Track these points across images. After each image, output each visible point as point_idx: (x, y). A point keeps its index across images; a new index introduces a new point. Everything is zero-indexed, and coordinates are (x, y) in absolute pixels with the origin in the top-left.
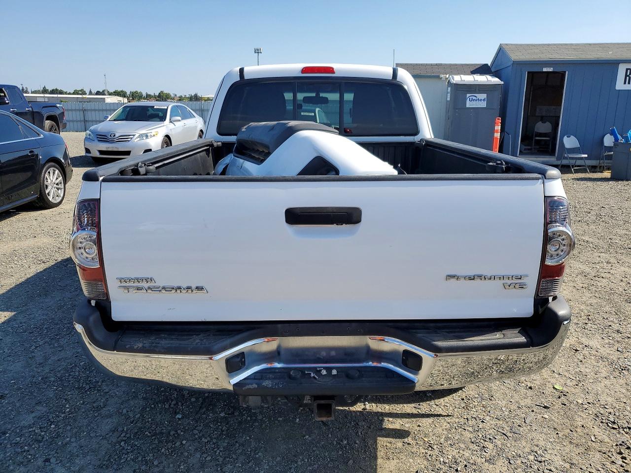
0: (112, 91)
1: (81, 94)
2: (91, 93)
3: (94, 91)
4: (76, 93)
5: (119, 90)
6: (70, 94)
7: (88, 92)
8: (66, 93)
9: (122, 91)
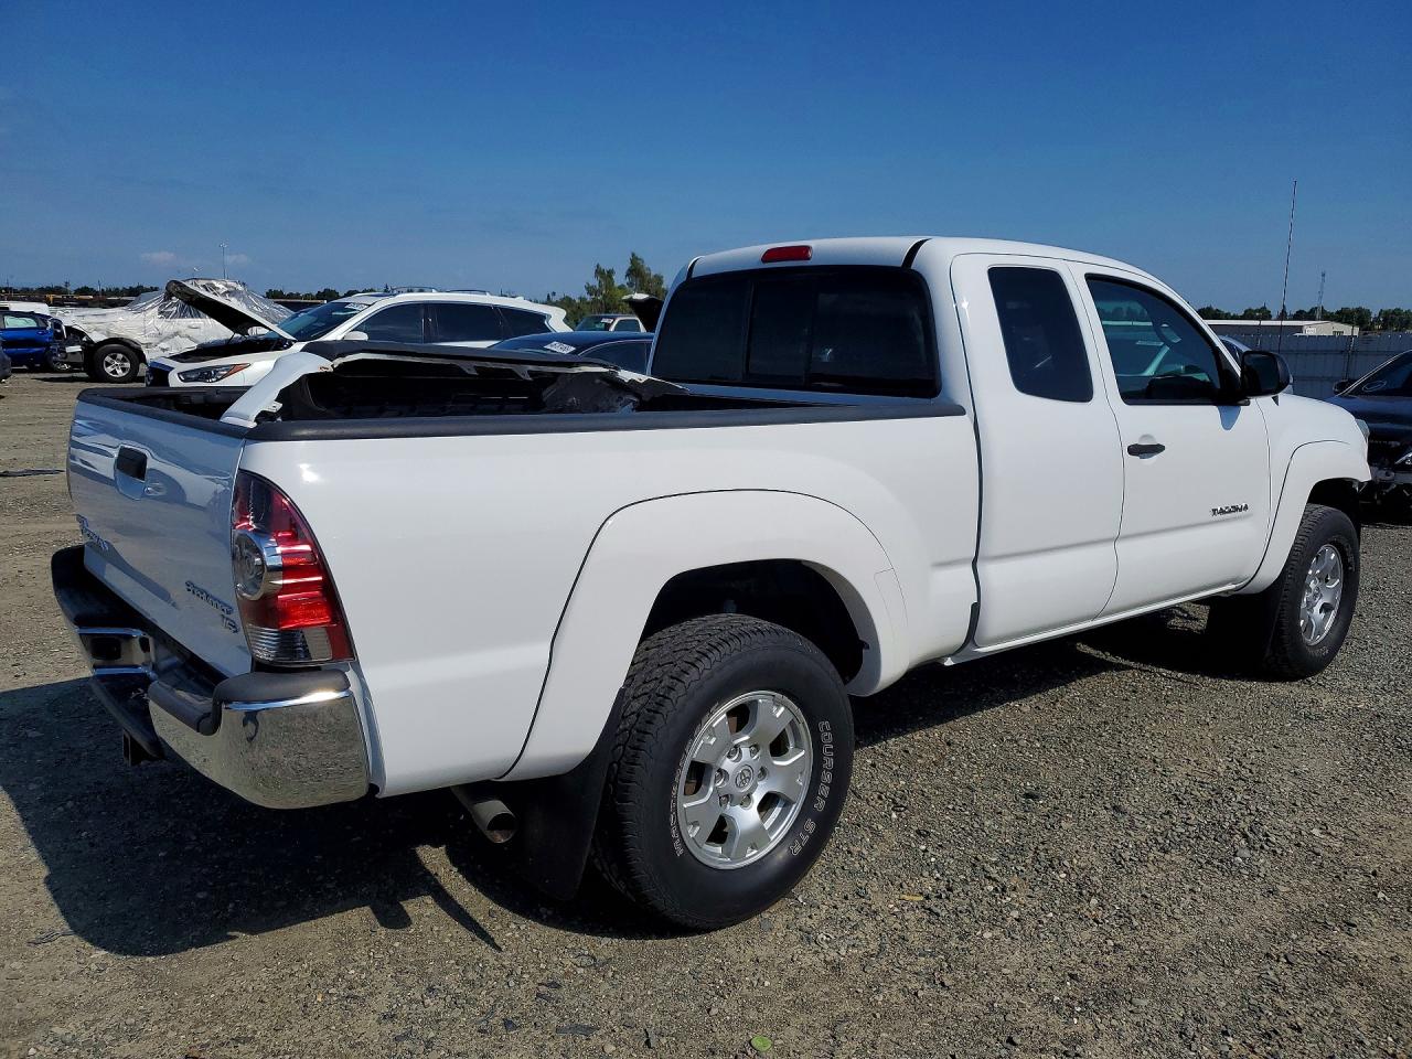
0: (1332, 308)
1: (1257, 319)
2: (1283, 316)
3: (1291, 310)
4: (1248, 315)
5: (1352, 305)
6: (1235, 318)
7: (1274, 314)
8: (1227, 317)
9: (1359, 310)
